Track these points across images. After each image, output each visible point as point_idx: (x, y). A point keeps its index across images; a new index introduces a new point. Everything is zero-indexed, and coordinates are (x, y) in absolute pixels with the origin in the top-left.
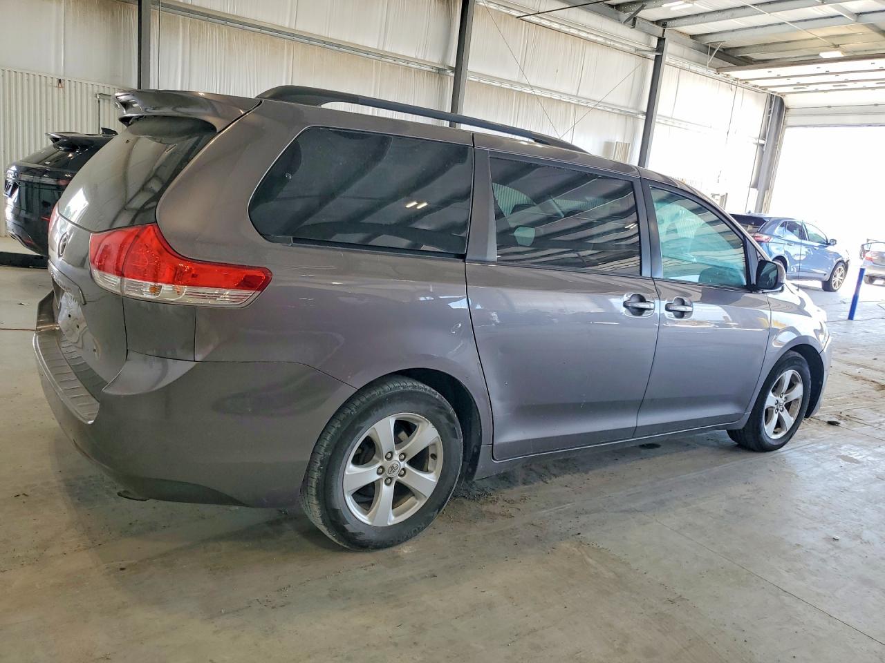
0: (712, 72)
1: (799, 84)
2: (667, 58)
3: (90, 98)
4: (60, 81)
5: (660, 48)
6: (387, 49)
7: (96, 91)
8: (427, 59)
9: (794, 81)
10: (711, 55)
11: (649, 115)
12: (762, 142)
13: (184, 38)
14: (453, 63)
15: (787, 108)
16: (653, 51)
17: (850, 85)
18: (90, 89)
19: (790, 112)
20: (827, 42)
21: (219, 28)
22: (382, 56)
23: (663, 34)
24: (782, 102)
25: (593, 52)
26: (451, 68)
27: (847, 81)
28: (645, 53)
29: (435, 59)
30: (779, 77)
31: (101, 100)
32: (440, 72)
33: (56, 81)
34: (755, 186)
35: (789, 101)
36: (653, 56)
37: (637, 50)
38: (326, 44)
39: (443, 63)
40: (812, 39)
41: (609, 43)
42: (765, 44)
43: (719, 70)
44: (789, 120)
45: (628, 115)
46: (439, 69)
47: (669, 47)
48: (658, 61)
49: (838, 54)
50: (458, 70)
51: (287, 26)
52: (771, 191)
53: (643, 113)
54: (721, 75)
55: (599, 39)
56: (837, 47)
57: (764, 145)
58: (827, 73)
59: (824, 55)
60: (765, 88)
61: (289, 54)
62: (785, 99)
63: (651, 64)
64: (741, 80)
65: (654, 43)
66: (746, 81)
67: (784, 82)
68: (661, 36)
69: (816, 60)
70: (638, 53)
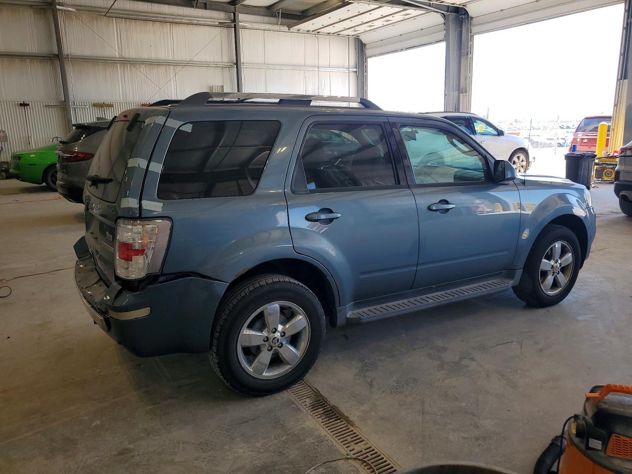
0: (286, 28)
2: (240, 25)
5: (234, 21)
12: (355, 70)
14: (55, 52)
15: (365, 45)
23: (235, 9)
24: (361, 42)
28: (229, 24)
32: (51, 59)
35: (364, 39)
36: (233, 25)
37: (220, 23)
43: (289, 27)
44: (368, 52)
46: (50, 57)
47: (241, 17)
48: (235, 28)
53: (234, 64)
54: (292, 29)
57: (356, 72)
60: (338, 34)
64: (313, 31)
65: (232, 17)
66: (317, 32)
68: (234, 11)
70: (221, 25)
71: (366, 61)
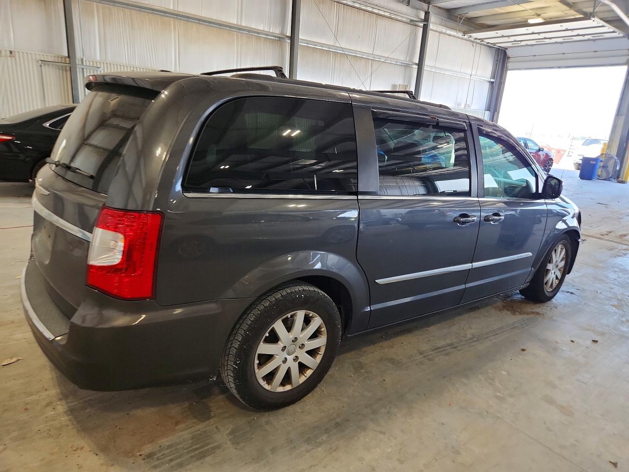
0: (460, 35)
1: (515, 41)
2: (431, 26)
3: (34, 63)
4: (11, 52)
5: (427, 19)
6: (243, 24)
7: (38, 58)
8: (271, 31)
9: (512, 39)
10: (459, 23)
11: (420, 65)
12: (492, 80)
13: (98, 18)
14: (289, 34)
15: (509, 58)
16: (422, 21)
17: (547, 41)
18: (34, 57)
19: (511, 60)
20: (533, 12)
21: (123, 11)
22: (240, 29)
23: (428, 9)
24: (505, 53)
25: (382, 22)
26: (288, 37)
27: (545, 38)
28: (417, 23)
29: (277, 31)
30: (503, 36)
31: (42, 65)
32: (280, 39)
33: (8, 53)
34: (488, 109)
35: (509, 53)
36: (422, 24)
37: (411, 21)
38: (200, 21)
39: (282, 33)
40: (523, 11)
41: (393, 16)
42: (494, 15)
43: (465, 33)
44: (510, 65)
45: (407, 66)
46: (280, 38)
47: (433, 18)
48: (425, 28)
49: (540, 20)
50: (292, 38)
51: (172, 8)
52: (498, 113)
53: (416, 64)
54: (466, 37)
55: (387, 14)
56: (539, 15)
57: (492, 83)
58: (533, 33)
59: (531, 21)
60: (494, 44)
61: (175, 28)
62: (507, 51)
63: (421, 30)
64: (479, 39)
65: (422, 15)
66: (482, 40)
67: (506, 39)
68: (427, 10)
69: (525, 24)
70: (412, 23)
71: (506, 73)
